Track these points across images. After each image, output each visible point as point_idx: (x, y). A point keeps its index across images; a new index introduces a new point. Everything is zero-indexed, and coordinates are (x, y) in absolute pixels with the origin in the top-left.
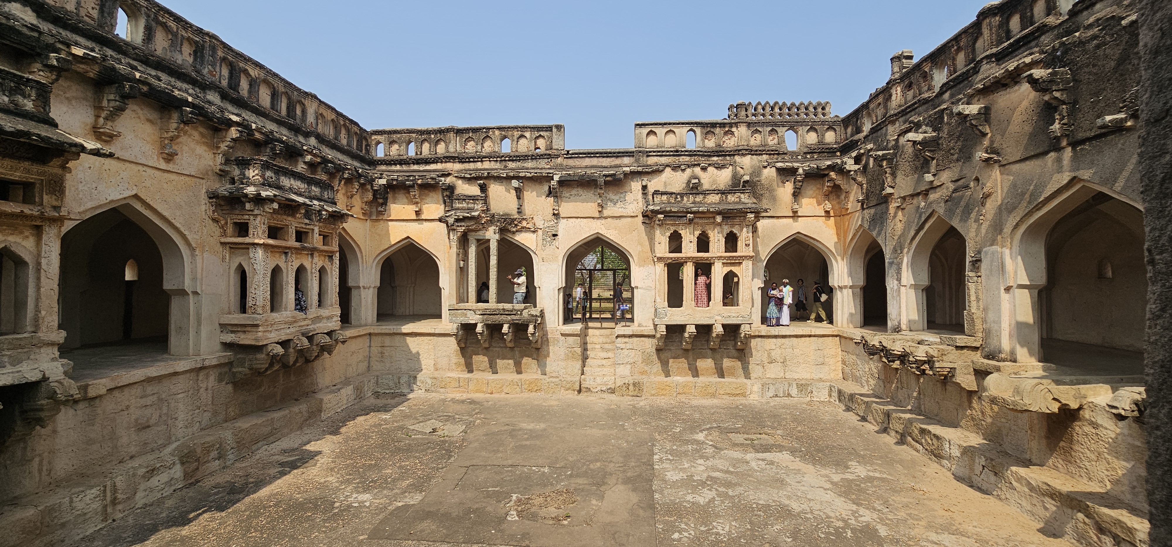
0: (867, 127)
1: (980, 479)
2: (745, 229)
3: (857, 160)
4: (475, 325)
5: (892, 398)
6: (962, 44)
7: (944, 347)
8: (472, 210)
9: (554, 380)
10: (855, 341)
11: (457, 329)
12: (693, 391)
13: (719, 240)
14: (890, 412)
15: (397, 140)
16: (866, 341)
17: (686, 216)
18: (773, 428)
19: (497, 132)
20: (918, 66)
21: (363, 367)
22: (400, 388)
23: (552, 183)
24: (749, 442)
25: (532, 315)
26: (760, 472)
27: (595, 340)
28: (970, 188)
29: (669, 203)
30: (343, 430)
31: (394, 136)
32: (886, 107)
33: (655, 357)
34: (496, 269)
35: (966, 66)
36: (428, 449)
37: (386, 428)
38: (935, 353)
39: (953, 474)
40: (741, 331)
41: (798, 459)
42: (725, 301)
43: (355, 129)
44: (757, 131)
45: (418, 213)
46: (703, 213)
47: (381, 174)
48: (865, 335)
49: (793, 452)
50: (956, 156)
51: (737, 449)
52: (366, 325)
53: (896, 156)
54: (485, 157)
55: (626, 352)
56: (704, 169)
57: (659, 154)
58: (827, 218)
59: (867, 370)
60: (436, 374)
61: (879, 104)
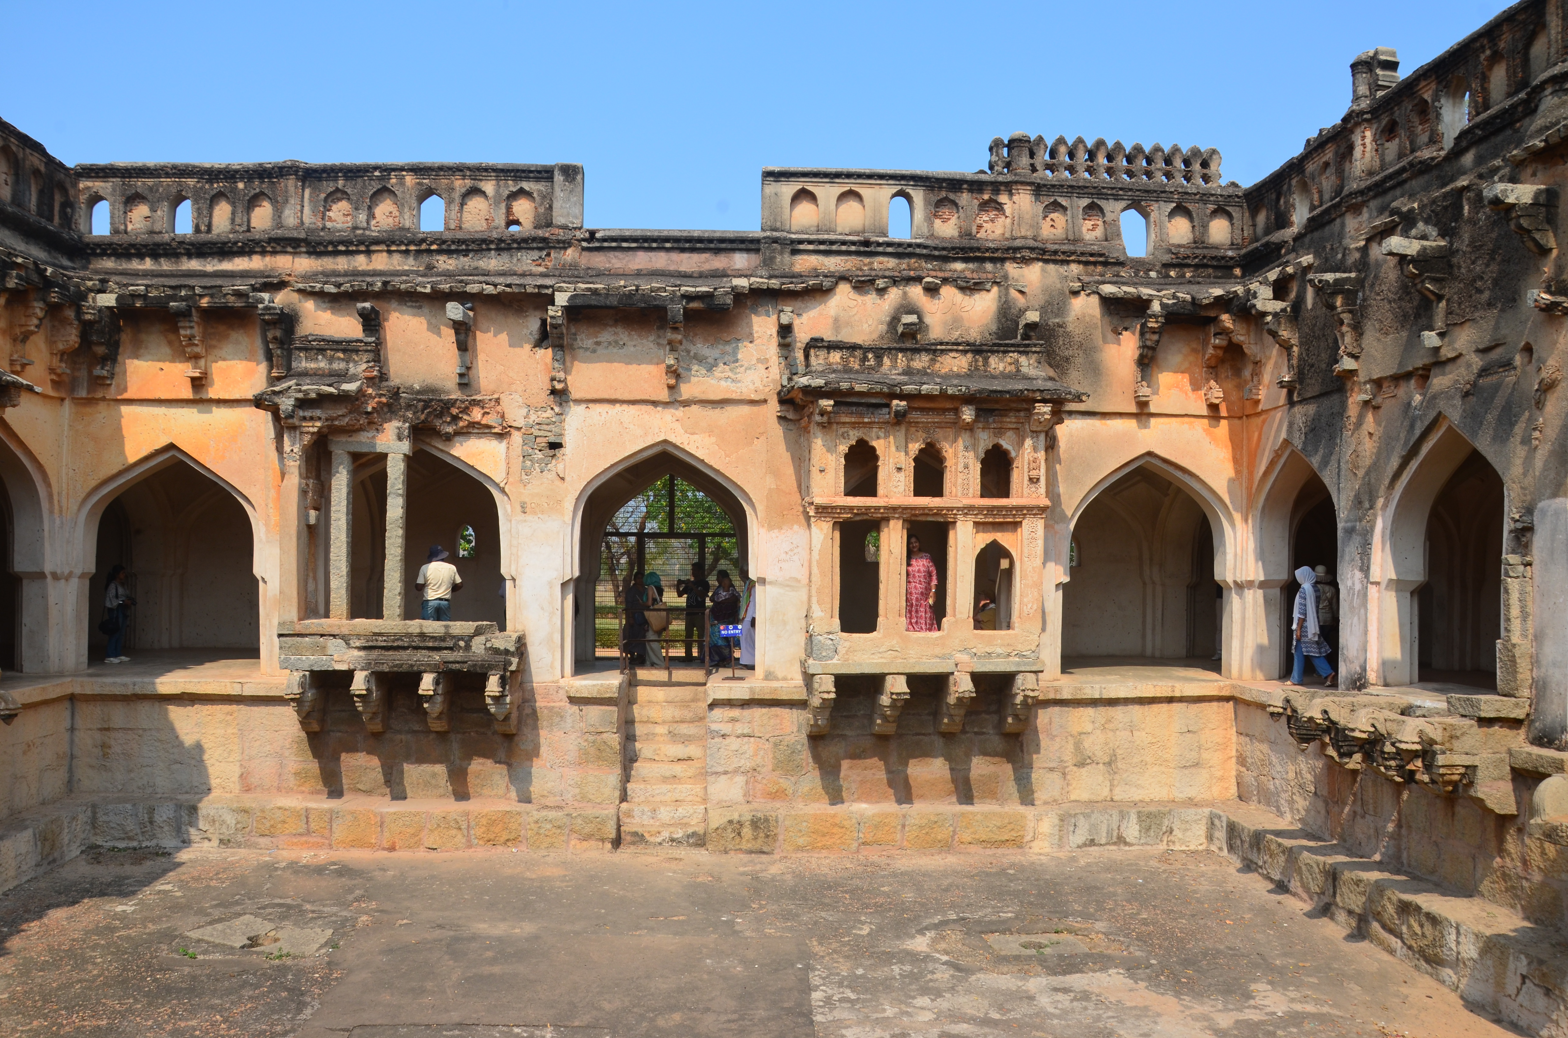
0: (1300, 216)
1: (1514, 1005)
2: (1028, 442)
3: (1280, 289)
4: (348, 675)
5: (1342, 839)
6: (1502, 45)
7: (1455, 720)
8: (343, 376)
9: (552, 814)
10: (1271, 709)
11: (302, 685)
12: (898, 836)
13: (966, 467)
14: (1339, 869)
15: (146, 193)
16: (1294, 711)
17: (888, 406)
18: (1086, 916)
19: (410, 180)
20: (1410, 86)
21: (54, 782)
22: (154, 836)
23: (551, 313)
24: (1033, 952)
25: (496, 651)
26: (1058, 1017)
27: (653, 713)
28: (1515, 368)
29: (847, 370)
30: (15, 943)
31: (140, 184)
32: (1341, 174)
33: (805, 755)
34: (400, 532)
35: (1510, 95)
36: (242, 987)
37: (128, 938)
38: (1436, 734)
39: (1462, 997)
40: (1015, 690)
41: (1143, 984)
42: (979, 617)
43: (35, 160)
44: (1056, 206)
45: (198, 383)
46: (929, 397)
47: (104, 281)
48: (1292, 696)
49: (1132, 968)
50: (1486, 295)
51: (1005, 969)
52: (61, 674)
53: (1363, 287)
54: (377, 242)
55: (734, 743)
56: (932, 290)
57: (822, 247)
58: (1214, 422)
59: (1291, 775)
60: (248, 800)
61: (1327, 165)
